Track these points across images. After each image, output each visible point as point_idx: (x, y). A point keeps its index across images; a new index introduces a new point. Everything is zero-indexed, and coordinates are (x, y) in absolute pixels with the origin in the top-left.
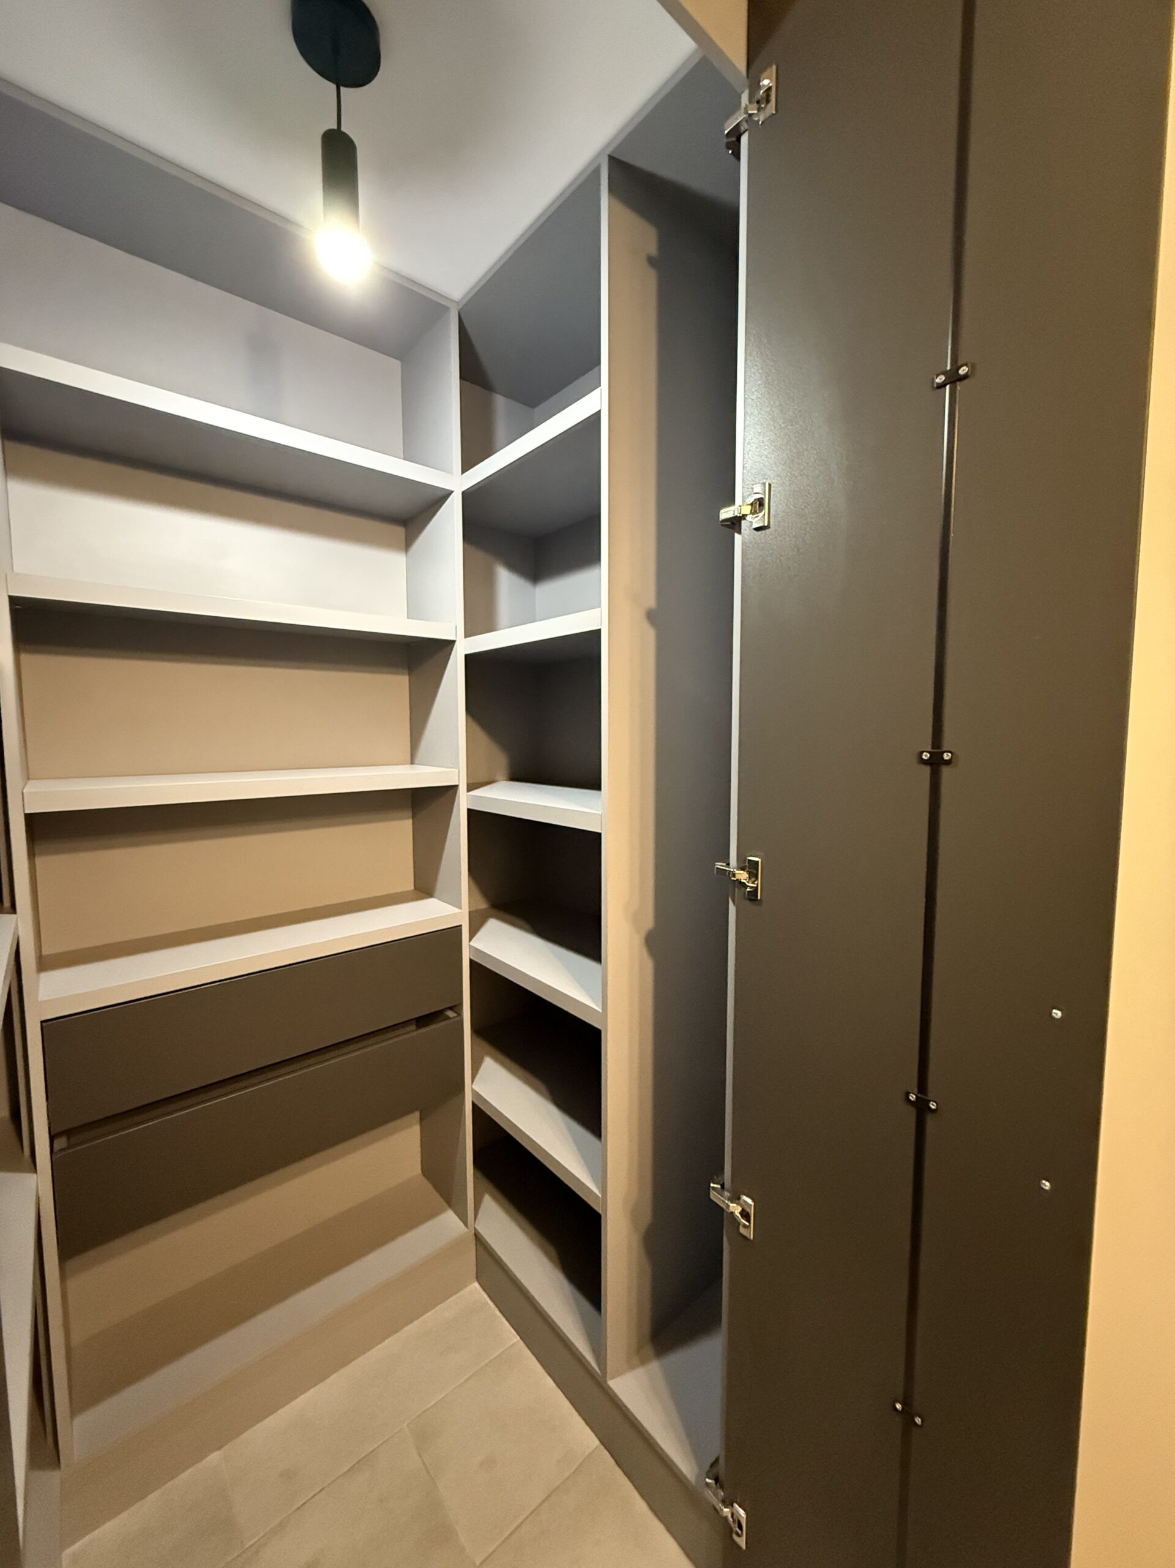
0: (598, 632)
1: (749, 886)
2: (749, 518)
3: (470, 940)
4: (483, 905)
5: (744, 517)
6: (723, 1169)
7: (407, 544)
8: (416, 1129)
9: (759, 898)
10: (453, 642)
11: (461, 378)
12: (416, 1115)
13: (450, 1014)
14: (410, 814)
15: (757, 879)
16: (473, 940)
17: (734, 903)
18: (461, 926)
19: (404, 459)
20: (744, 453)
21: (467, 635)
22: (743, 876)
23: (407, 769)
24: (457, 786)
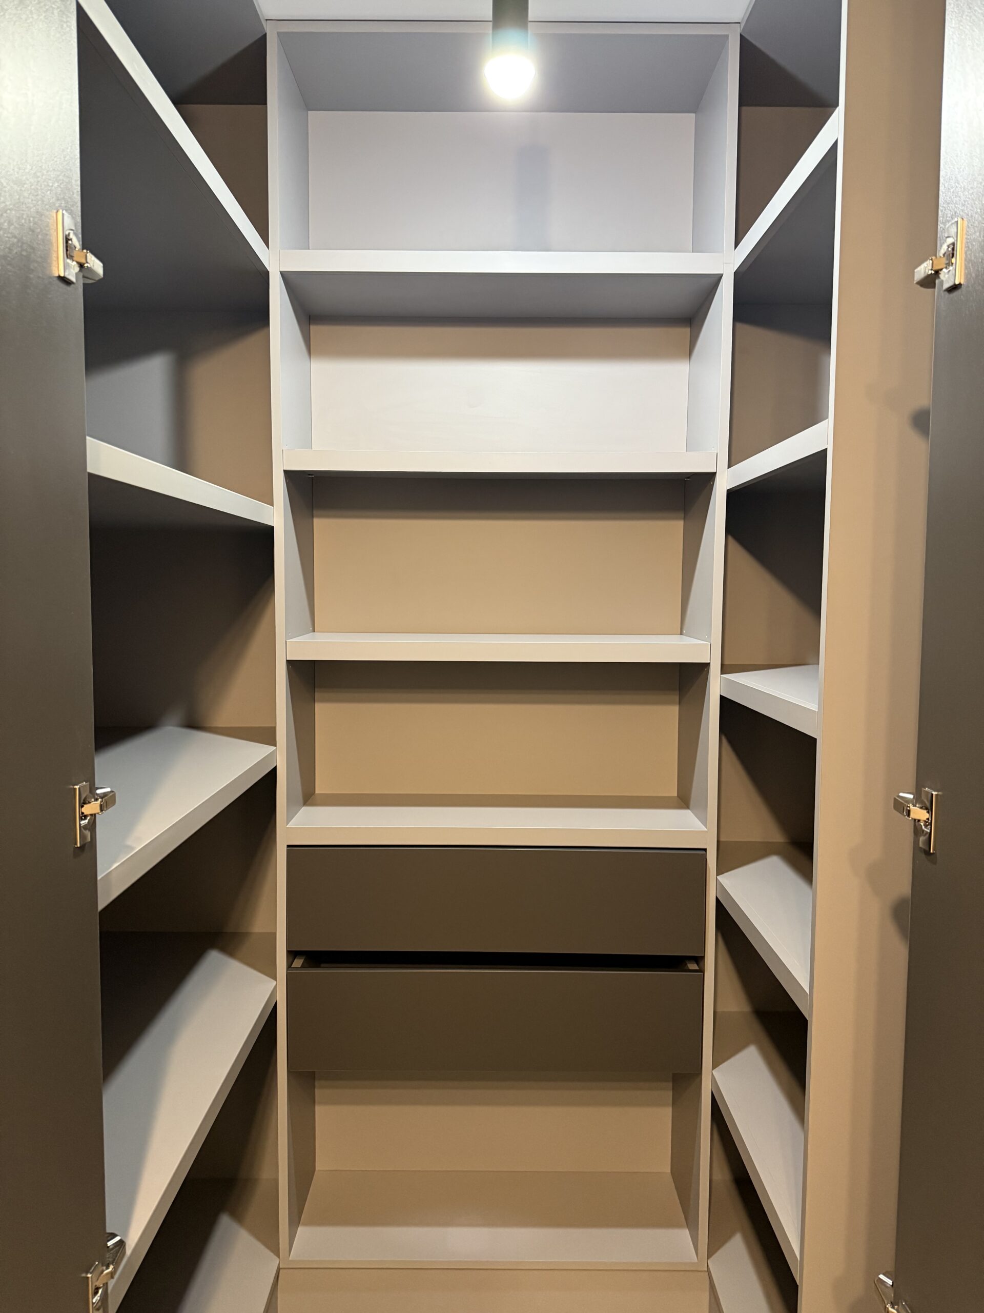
0: (826, 452)
1: (924, 832)
2: (942, 274)
3: (717, 875)
5: (937, 274)
7: (691, 348)
8: (669, 1113)
9: (932, 852)
10: (715, 476)
13: (692, 965)
14: (677, 698)
18: (706, 851)
21: (730, 462)
22: (919, 815)
23: (674, 640)
24: (708, 664)
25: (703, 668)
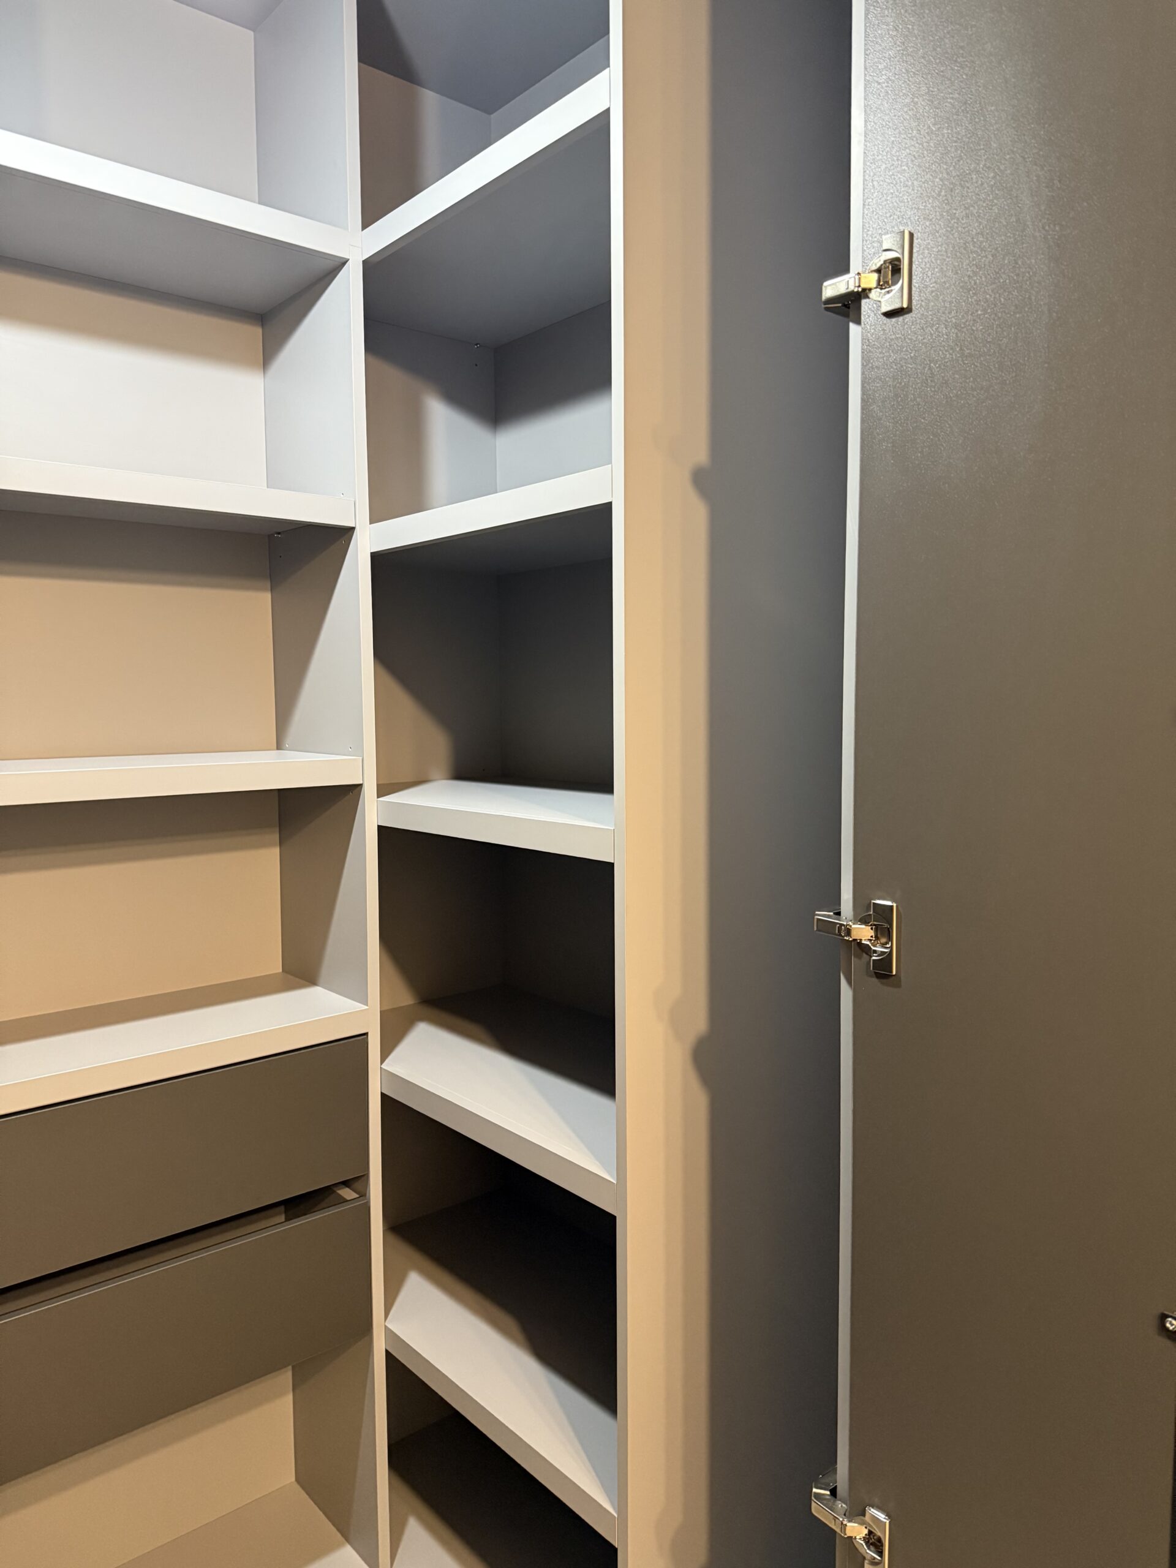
0: (607, 508)
1: (875, 952)
2: (874, 295)
3: (382, 1061)
4: (405, 998)
5: (864, 293)
6: (835, 1462)
7: (267, 355)
8: (287, 1403)
9: (894, 973)
10: (349, 531)
11: (361, 59)
12: (286, 1377)
13: (347, 1193)
14: (276, 837)
15: (890, 939)
16: (387, 1061)
17: (849, 982)
18: (366, 1034)
19: (260, 203)
20: (865, 180)
21: (376, 517)
22: (863, 933)
23: (270, 757)
24: (360, 786)
25: (354, 790)
